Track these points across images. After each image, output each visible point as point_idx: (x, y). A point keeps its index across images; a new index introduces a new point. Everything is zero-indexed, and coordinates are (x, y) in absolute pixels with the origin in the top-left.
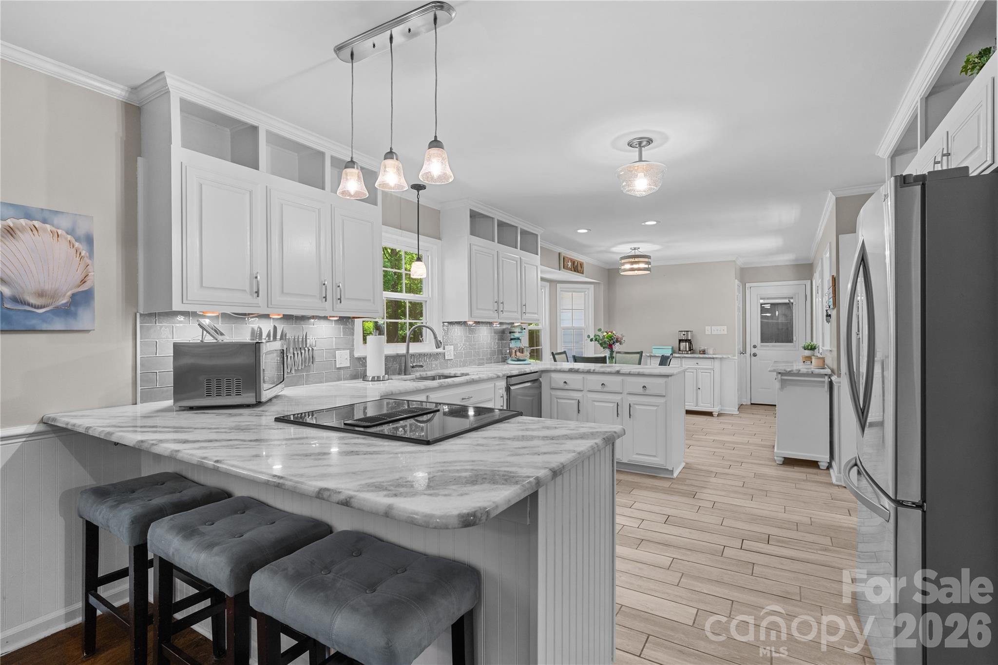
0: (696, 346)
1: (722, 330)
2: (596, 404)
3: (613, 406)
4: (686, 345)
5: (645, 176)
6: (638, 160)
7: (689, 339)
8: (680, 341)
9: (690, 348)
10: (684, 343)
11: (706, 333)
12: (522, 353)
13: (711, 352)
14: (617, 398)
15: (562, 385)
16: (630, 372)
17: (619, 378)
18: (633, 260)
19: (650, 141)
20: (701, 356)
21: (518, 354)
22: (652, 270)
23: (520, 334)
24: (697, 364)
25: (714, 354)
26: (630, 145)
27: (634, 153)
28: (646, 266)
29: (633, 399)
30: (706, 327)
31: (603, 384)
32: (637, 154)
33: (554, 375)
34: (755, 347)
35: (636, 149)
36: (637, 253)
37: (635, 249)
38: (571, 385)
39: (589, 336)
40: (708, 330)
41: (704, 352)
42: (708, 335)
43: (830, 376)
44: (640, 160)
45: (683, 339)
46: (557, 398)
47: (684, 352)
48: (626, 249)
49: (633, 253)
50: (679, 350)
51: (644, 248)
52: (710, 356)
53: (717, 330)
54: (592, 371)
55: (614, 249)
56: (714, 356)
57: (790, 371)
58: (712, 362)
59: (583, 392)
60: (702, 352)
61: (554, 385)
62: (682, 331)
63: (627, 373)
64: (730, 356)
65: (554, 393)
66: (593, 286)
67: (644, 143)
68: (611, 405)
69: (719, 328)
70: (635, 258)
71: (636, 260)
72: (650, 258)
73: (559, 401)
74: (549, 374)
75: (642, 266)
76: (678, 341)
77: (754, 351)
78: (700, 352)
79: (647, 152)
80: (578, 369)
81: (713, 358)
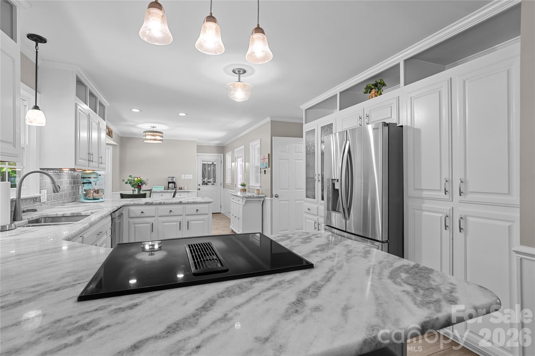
0: (178, 185)
1: (190, 177)
2: (165, 224)
3: (177, 224)
4: (172, 185)
5: (242, 90)
6: (238, 81)
7: (174, 181)
8: (169, 183)
9: (174, 186)
10: (171, 184)
11: (182, 178)
12: (98, 193)
13: (186, 189)
14: (179, 218)
15: (139, 214)
16: (188, 202)
17: (181, 206)
18: (152, 134)
19: (245, 72)
20: (181, 191)
21: (95, 194)
22: (163, 141)
23: (96, 179)
24: (180, 195)
25: (187, 190)
26: (234, 71)
27: (236, 77)
28: (161, 138)
29: (189, 218)
30: (182, 175)
31: (171, 211)
32: (237, 78)
33: (131, 208)
34: (199, 185)
35: (237, 75)
36: (155, 129)
37: (153, 127)
38: (147, 214)
39: (123, 180)
40: (183, 177)
41: (181, 189)
42: (183, 179)
43: (264, 197)
44: (239, 81)
45: (171, 181)
46: (134, 224)
47: (171, 189)
48: (147, 126)
49: (152, 130)
50: (168, 188)
51: (159, 127)
52: (186, 191)
53: (188, 177)
54: (162, 203)
55: (140, 126)
56: (190, 191)
57: (250, 196)
58: (188, 194)
59: (155, 217)
60: (180, 189)
61: (132, 215)
62: (170, 177)
63: (187, 202)
64: (194, 190)
65: (131, 220)
66: (112, 146)
67: (242, 72)
68: (176, 223)
69: (188, 175)
70: (153, 132)
71: (154, 134)
72: (163, 134)
73: (136, 225)
74: (127, 208)
75: (158, 138)
76: (168, 183)
77: (199, 187)
78: (179, 188)
79: (243, 77)
80: (152, 203)
81: (189, 192)
